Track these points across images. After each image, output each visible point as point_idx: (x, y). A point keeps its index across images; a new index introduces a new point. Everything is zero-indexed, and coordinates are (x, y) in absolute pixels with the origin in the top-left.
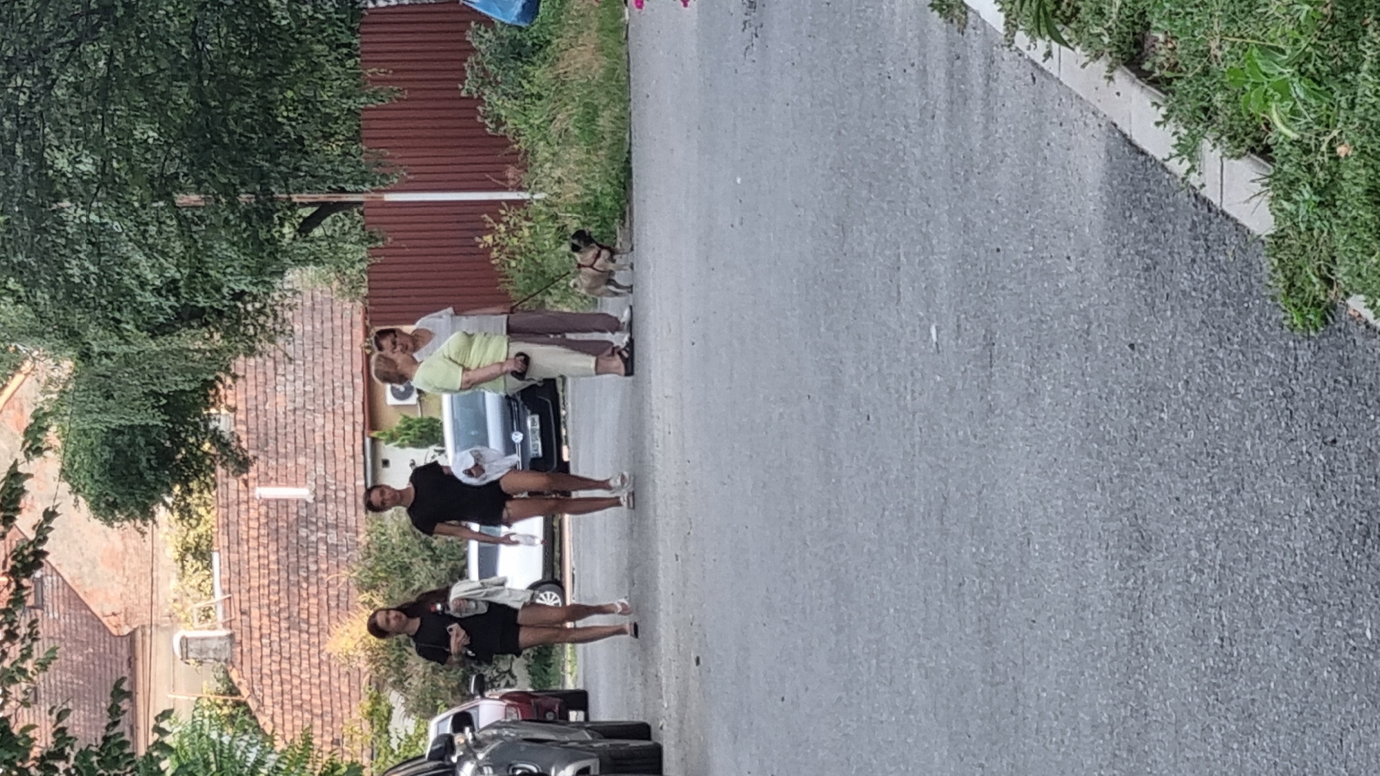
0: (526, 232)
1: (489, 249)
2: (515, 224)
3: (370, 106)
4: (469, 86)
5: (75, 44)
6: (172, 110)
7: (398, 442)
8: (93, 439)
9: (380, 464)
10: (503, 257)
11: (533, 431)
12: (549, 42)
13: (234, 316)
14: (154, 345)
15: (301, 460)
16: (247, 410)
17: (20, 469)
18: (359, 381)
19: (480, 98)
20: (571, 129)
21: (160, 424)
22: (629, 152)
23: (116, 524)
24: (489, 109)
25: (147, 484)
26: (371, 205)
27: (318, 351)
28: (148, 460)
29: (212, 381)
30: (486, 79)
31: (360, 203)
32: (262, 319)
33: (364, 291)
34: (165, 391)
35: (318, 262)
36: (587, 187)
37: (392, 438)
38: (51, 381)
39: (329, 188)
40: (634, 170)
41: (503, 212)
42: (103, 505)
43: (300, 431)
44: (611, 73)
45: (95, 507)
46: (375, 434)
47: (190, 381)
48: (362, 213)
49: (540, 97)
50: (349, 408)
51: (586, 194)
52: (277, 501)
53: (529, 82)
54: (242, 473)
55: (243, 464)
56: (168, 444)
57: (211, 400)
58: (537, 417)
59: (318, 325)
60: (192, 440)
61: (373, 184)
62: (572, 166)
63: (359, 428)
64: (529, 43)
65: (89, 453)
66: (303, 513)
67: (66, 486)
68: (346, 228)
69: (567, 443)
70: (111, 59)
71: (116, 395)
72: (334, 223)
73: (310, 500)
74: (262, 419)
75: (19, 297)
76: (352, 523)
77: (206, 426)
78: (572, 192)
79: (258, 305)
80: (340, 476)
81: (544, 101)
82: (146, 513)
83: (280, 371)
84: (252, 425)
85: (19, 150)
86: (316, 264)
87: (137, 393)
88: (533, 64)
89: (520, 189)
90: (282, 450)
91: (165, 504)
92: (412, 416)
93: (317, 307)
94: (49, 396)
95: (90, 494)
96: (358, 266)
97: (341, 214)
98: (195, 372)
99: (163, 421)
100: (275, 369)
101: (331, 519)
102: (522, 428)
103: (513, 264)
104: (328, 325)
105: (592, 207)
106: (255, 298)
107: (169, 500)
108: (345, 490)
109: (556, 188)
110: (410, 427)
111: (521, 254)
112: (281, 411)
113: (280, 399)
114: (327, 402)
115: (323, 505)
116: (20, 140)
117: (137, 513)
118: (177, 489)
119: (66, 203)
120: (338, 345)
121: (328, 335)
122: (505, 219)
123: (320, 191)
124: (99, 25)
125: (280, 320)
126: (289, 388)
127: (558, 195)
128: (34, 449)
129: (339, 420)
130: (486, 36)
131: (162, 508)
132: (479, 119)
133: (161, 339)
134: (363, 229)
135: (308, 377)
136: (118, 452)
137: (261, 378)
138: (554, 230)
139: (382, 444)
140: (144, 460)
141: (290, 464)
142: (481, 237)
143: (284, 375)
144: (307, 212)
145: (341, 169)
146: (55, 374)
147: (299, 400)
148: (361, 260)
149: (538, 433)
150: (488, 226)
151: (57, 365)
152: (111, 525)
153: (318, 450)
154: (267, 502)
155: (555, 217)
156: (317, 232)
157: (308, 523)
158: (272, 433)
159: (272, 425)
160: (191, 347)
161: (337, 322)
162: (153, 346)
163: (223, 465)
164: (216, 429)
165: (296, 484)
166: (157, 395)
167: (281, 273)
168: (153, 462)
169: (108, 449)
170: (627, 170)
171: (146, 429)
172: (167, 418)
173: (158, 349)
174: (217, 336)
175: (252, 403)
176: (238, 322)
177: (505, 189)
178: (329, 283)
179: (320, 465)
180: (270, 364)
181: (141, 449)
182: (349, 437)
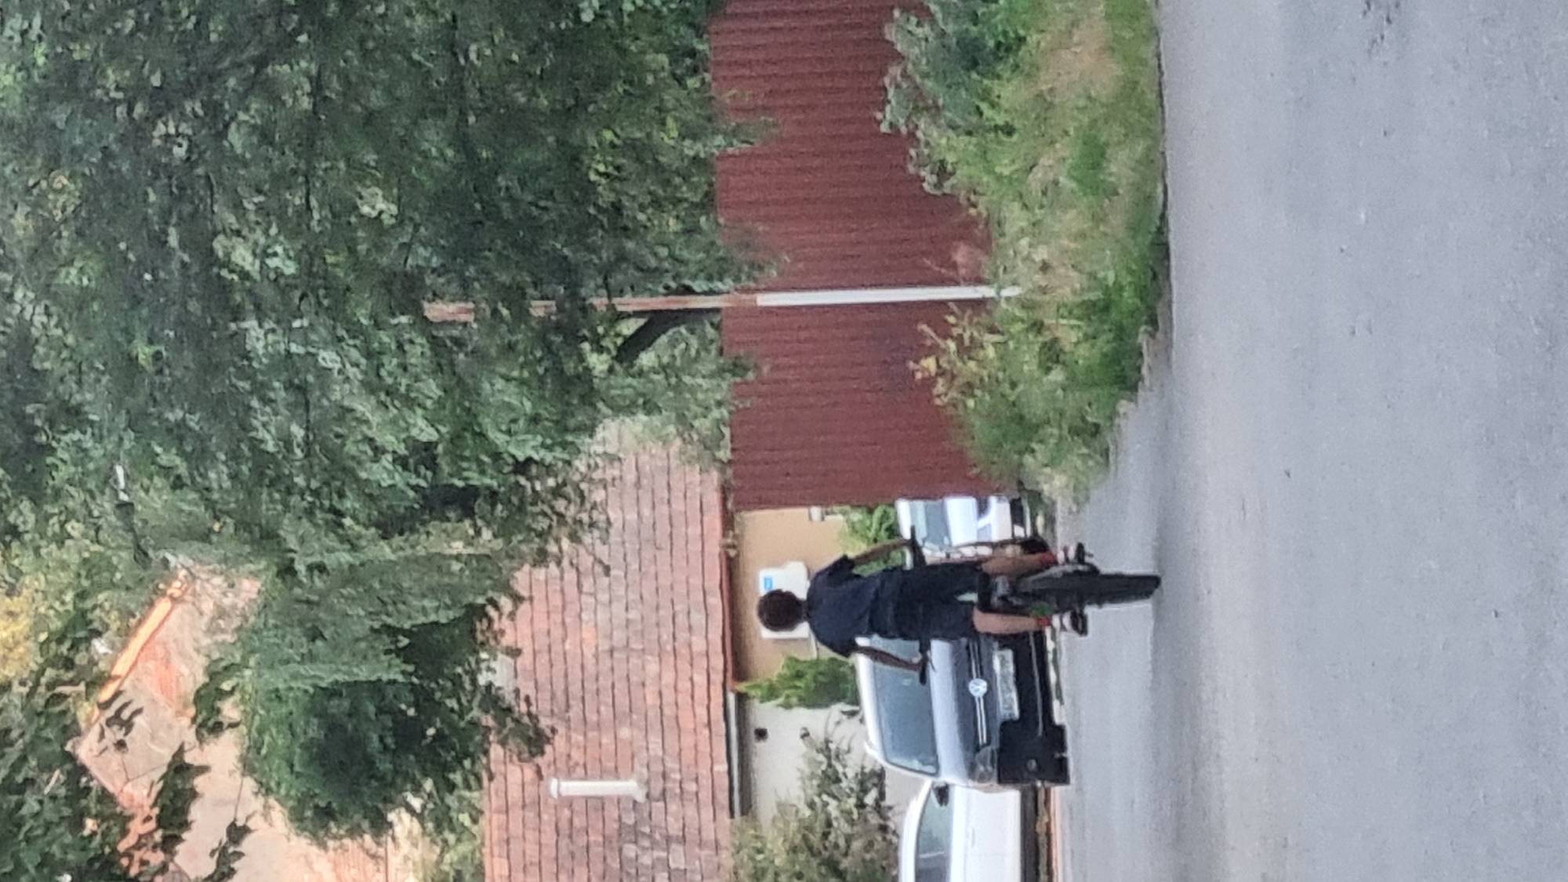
0: (991, 352)
1: (929, 382)
2: (972, 338)
3: (730, 150)
4: (891, 115)
5: (261, 63)
6: (419, 167)
7: (781, 700)
8: (292, 706)
9: (752, 735)
10: (954, 394)
11: (1004, 678)
12: (1021, 40)
13: (515, 500)
14: (387, 550)
15: (625, 733)
16: (535, 653)
17: (188, 758)
18: (716, 601)
19: (912, 135)
20: (1062, 180)
21: (400, 678)
22: (1163, 217)
23: (331, 844)
24: (926, 151)
25: (381, 779)
26: (735, 312)
27: (647, 554)
28: (381, 739)
29: (483, 606)
30: (920, 104)
31: (717, 310)
32: (560, 505)
33: (724, 454)
34: (407, 626)
35: (650, 408)
36: (1092, 276)
37: (771, 693)
38: (222, 613)
39: (667, 287)
40: (1173, 247)
41: (951, 319)
42: (309, 813)
43: (621, 686)
44: (1129, 89)
45: (297, 817)
46: (742, 687)
47: (448, 607)
48: (717, 327)
49: (1009, 130)
50: (699, 645)
51: (1090, 289)
52: (587, 799)
53: (993, 105)
54: (532, 755)
55: (535, 741)
56: (411, 712)
57: (480, 637)
58: (1009, 654)
59: (646, 512)
60: (452, 703)
61: (737, 279)
62: (1065, 242)
63: (717, 678)
64: (991, 43)
65: (285, 728)
66: (629, 820)
67: (250, 783)
68: (693, 352)
69: (1060, 697)
70: (318, 86)
71: (327, 634)
72: (673, 344)
73: (640, 797)
74: (559, 667)
75: (179, 477)
76: (709, 835)
77: (474, 681)
78: (1069, 286)
79: (551, 482)
80: (688, 756)
81: (1015, 138)
82: (380, 825)
83: (587, 585)
84: (542, 677)
85: (173, 240)
86: (648, 413)
87: (361, 629)
88: (999, 77)
89: (979, 281)
90: (592, 717)
91: (410, 809)
92: (802, 658)
93: (644, 482)
94: (220, 637)
95: (287, 795)
96: (716, 413)
97: (683, 330)
98: (454, 591)
99: (403, 673)
100: (579, 585)
101: (675, 829)
102: (986, 673)
103: (971, 403)
104: (663, 510)
105: (1097, 310)
106: (549, 470)
107: (416, 803)
108: (697, 780)
109: (1040, 279)
110: (799, 675)
111: (983, 387)
112: (589, 653)
113: (588, 634)
114: (665, 637)
115: (661, 804)
116: (174, 220)
117: (366, 825)
118: (428, 785)
119: (251, 324)
120: (679, 542)
121: (663, 528)
122: (956, 331)
123: (654, 294)
124: (298, 32)
125: (588, 506)
126: (602, 615)
127: (1044, 290)
128: (209, 726)
129: (683, 665)
130: (919, 31)
131: (406, 816)
132: (911, 169)
133: (397, 540)
134: (721, 352)
135: (633, 596)
136: (332, 727)
137: (556, 601)
138: (1037, 348)
139: (756, 703)
140: (375, 737)
141: (607, 740)
142: (917, 362)
143: (594, 595)
144: (628, 328)
145: (685, 254)
146: (227, 602)
147: (619, 636)
148: (719, 404)
149: (1011, 680)
150: (928, 343)
151: (232, 586)
152: (323, 846)
153: (651, 714)
154: (569, 802)
155: (1038, 327)
156: (647, 359)
157: (636, 834)
158: (575, 689)
159: (575, 674)
160: (448, 552)
161: (678, 506)
162: (385, 551)
163: (503, 743)
164: (489, 686)
165: (616, 774)
166: (393, 631)
167: (590, 430)
168: (389, 741)
169: (315, 721)
170: (1161, 249)
171: (376, 687)
172: (410, 668)
173: (393, 557)
174: (487, 534)
175: (542, 641)
176: (521, 509)
177: (955, 282)
178: (665, 442)
179: (655, 741)
180: (570, 576)
181: (368, 719)
182: (700, 693)
